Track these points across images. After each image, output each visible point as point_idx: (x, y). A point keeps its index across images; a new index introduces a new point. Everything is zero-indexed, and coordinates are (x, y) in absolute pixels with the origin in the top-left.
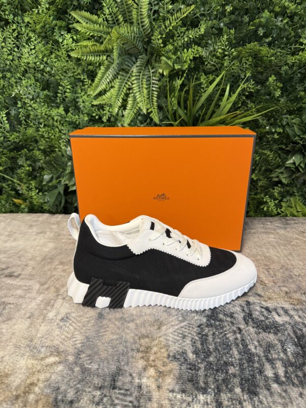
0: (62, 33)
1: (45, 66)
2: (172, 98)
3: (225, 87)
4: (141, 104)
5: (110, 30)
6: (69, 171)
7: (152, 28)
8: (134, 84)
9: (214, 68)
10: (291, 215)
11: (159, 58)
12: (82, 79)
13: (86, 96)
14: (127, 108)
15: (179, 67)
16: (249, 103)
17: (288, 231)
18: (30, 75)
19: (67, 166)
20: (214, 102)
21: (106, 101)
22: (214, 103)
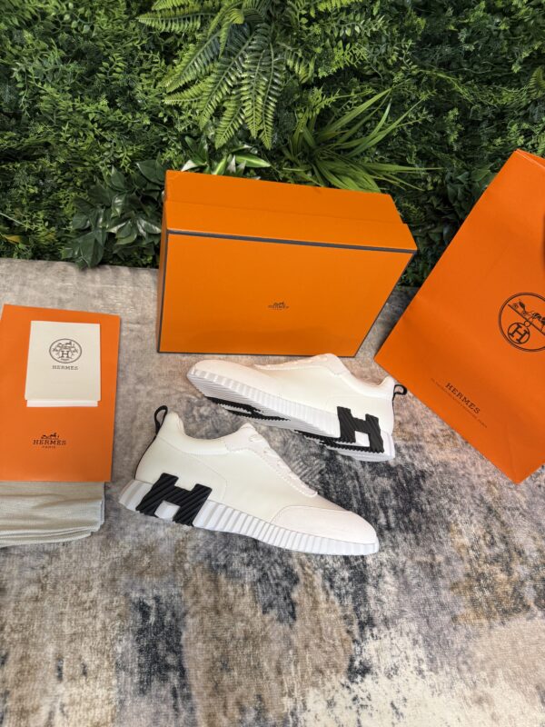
1: (80, 23)
3: (384, 107)
4: (250, 120)
14: (223, 118)
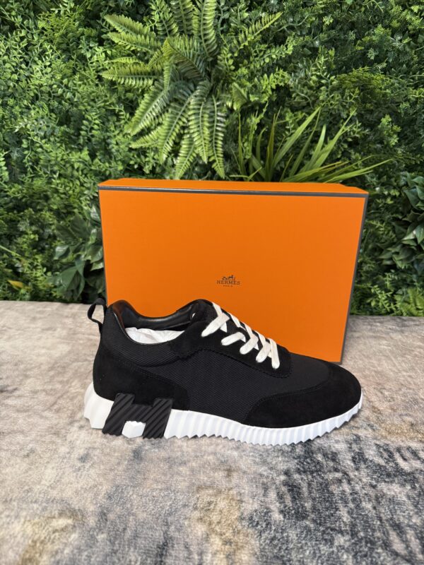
0: (91, 45)
1: (64, 91)
2: (243, 143)
3: (319, 129)
4: (200, 149)
5: (159, 44)
6: (94, 242)
7: (218, 44)
8: (191, 120)
9: (304, 103)
10: (407, 314)
11: (228, 86)
12: (117, 111)
13: (121, 135)
14: (180, 154)
15: (257, 99)
16: (353, 153)
17: (407, 336)
18: (42, 102)
19: (89, 234)
20: (303, 150)
21: (150, 144)
22: (302, 152)
